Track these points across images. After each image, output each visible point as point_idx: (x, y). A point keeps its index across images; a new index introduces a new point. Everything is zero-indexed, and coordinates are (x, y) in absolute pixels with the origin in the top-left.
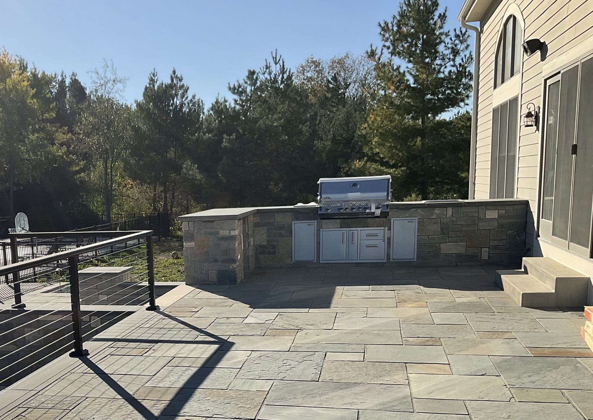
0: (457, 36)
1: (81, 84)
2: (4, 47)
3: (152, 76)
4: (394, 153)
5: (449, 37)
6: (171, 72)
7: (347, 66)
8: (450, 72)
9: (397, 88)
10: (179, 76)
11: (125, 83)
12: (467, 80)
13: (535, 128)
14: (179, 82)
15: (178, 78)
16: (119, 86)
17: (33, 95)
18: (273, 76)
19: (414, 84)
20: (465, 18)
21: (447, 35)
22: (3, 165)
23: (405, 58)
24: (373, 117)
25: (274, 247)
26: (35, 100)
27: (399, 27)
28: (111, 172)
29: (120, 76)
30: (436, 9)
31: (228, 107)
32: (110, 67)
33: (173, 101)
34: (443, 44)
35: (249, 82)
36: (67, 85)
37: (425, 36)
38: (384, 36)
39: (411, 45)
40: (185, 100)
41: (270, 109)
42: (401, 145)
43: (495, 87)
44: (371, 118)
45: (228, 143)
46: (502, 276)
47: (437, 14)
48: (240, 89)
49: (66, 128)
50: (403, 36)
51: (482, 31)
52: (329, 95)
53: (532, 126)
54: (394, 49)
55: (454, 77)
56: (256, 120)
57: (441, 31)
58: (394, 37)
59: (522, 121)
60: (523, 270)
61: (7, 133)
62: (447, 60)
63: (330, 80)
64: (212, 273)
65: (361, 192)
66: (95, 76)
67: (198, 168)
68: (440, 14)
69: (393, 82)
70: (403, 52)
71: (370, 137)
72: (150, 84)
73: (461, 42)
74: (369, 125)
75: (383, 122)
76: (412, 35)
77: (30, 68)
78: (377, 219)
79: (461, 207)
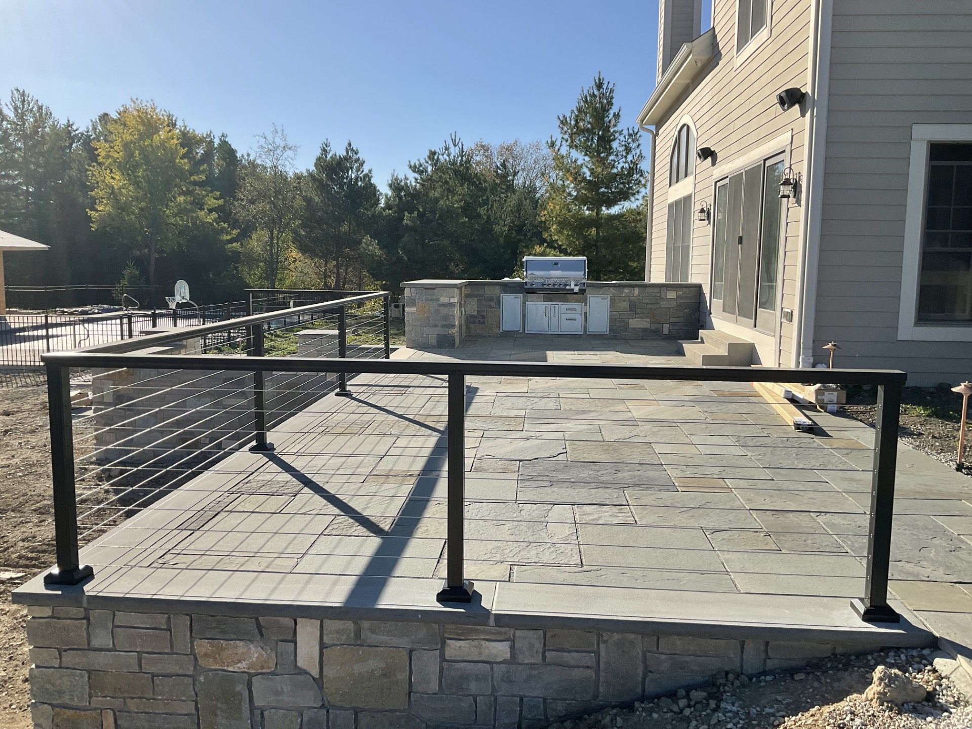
0: (630, 135)
1: (232, 147)
2: (152, 100)
3: (325, 146)
4: (572, 241)
5: (623, 135)
6: (347, 144)
7: (516, 153)
8: (622, 167)
9: (575, 179)
10: (355, 149)
11: (296, 151)
12: (638, 176)
13: (707, 222)
14: (354, 155)
15: (354, 151)
16: (289, 153)
17: (183, 154)
18: (452, 157)
19: (590, 176)
20: (643, 121)
21: (621, 133)
22: (143, 230)
23: (581, 151)
24: (552, 205)
25: (483, 317)
26: (186, 160)
27: (577, 122)
28: (278, 243)
29: (291, 142)
30: (611, 108)
31: (409, 185)
32: (280, 134)
33: (348, 174)
34: (617, 141)
35: (430, 162)
36: (216, 146)
37: (600, 133)
38: (562, 129)
39: (588, 140)
40: (361, 174)
41: (449, 190)
42: (577, 235)
43: (670, 186)
44: (550, 206)
45: (410, 221)
46: (684, 345)
47: (611, 112)
48: (421, 168)
49: (218, 193)
50: (580, 131)
51: (657, 134)
52: (498, 181)
53: (704, 220)
54: (572, 142)
55: (626, 173)
56: (437, 200)
57: (616, 129)
58: (572, 130)
59: (696, 215)
60: (699, 340)
61: (150, 193)
62: (620, 157)
63: (499, 165)
64: (432, 337)
65: (562, 270)
66: (262, 141)
67: (378, 244)
68: (614, 114)
69: (571, 173)
70: (580, 146)
71: (549, 224)
72: (322, 155)
73: (633, 141)
74: (548, 212)
75: (561, 210)
76: (588, 130)
77: (179, 124)
78: (576, 295)
79: (646, 287)
